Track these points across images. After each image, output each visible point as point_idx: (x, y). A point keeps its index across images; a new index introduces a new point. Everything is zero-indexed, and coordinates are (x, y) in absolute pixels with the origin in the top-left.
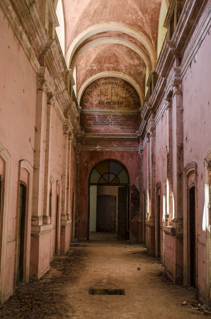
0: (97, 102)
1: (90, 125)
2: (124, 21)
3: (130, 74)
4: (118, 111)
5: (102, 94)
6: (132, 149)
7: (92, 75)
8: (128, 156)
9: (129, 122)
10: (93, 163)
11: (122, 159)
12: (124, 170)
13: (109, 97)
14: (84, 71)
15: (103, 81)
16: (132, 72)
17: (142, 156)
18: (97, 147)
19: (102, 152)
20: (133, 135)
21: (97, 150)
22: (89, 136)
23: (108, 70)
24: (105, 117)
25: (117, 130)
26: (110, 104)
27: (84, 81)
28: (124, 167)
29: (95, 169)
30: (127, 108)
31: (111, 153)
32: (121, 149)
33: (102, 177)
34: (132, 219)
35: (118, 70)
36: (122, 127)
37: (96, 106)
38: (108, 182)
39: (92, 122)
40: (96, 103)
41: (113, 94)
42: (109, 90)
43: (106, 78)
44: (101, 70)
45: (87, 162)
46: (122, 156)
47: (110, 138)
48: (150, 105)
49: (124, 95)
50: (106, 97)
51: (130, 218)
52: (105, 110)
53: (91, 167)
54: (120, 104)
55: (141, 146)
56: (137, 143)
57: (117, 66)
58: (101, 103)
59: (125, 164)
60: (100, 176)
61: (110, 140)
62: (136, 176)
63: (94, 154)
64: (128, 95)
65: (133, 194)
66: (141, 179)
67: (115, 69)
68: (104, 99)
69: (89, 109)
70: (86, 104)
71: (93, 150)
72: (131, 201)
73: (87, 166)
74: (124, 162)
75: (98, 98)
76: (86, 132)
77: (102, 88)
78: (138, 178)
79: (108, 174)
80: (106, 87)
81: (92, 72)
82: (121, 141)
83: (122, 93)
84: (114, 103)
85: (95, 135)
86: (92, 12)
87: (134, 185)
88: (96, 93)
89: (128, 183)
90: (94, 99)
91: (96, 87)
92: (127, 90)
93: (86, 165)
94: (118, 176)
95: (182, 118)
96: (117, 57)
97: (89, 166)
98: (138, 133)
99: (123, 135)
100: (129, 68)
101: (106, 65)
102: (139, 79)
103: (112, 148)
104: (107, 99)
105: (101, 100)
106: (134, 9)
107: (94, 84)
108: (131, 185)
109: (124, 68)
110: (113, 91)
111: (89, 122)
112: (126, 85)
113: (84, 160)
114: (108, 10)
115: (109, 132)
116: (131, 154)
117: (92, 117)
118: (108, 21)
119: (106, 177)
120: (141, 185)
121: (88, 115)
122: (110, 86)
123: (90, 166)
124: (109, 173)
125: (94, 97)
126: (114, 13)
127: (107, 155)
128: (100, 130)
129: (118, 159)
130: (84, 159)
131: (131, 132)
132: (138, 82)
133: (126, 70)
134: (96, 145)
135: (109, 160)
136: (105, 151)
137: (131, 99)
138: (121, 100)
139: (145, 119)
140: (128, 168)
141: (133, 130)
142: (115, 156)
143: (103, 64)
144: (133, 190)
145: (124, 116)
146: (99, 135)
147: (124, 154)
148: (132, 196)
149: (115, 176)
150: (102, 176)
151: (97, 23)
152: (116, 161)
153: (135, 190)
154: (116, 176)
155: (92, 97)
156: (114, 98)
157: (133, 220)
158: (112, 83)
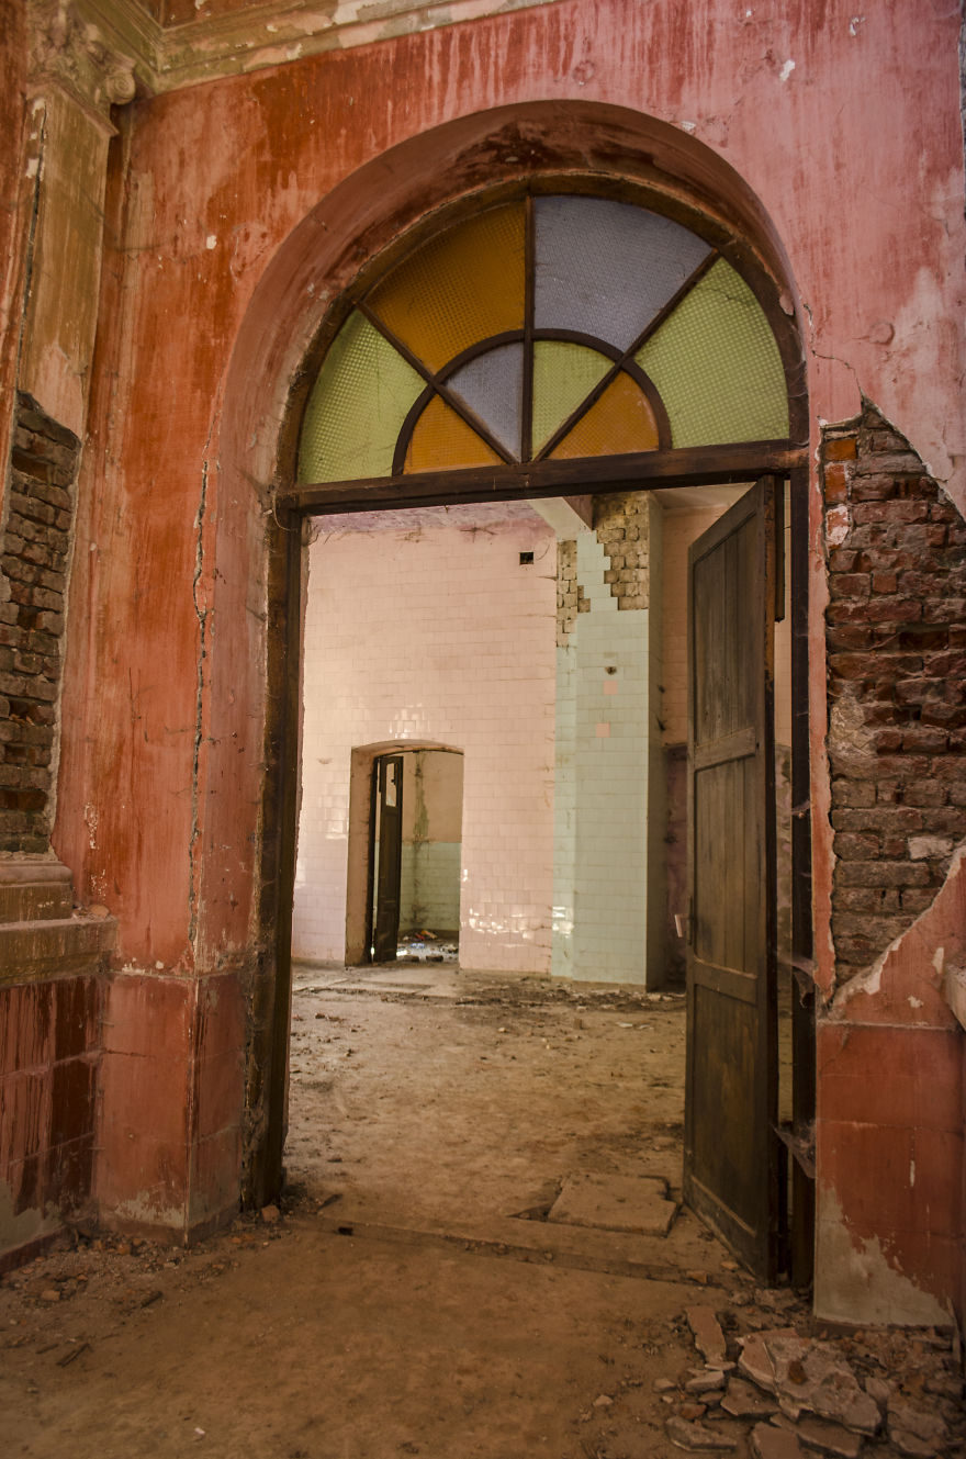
8: (753, 31)
10: (298, 199)
11: (678, 81)
19: (406, 57)
21: (348, 40)
31: (517, 42)
33: (437, 404)
34: (857, 956)
38: (512, 446)
45: (223, 213)
51: (824, 943)
53: (272, 253)
59: (711, 137)
60: (417, 387)
62: (898, 285)
65: (859, 562)
71: (294, 54)
72: (834, 673)
73: (224, 254)
74: (700, 112)
79: (515, 354)
87: (870, 422)
89: (783, 433)
93: (211, 243)
94: (649, 363)
97: (250, 249)
124: (528, 337)
127: (465, 72)
129: (621, 96)
130: (188, 186)
136: (446, 29)
140: (758, 184)
142: (577, 58)
144: (856, 497)
147: (697, 20)
148: (841, 585)
149: (605, 366)
150: (436, 388)
153: (893, 493)
154: (625, 364)
157: (872, 984)
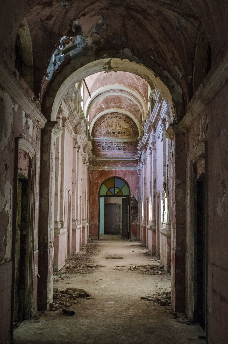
0: (105, 132)
1: (99, 150)
2: (124, 83)
3: (130, 111)
4: (121, 139)
5: (108, 125)
6: (132, 169)
7: (100, 112)
8: (129, 174)
9: (130, 148)
10: (102, 179)
11: (125, 177)
12: (126, 185)
13: (114, 128)
14: (95, 110)
15: (109, 116)
16: (132, 110)
17: (140, 175)
18: (105, 167)
19: (109, 171)
20: (134, 158)
21: (105, 170)
22: (99, 159)
23: (113, 108)
24: (111, 144)
25: (120, 154)
26: (115, 134)
27: (95, 116)
28: (126, 183)
29: (103, 185)
30: (128, 136)
31: (116, 172)
32: (123, 169)
35: (121, 108)
36: (124, 151)
37: (104, 135)
38: (114, 194)
39: (101, 148)
40: (103, 133)
41: (117, 126)
42: (114, 123)
43: (111, 114)
44: (108, 108)
45: (97, 179)
46: (125, 174)
47: (115, 161)
48: (142, 144)
49: (126, 127)
50: (112, 128)
51: (131, 222)
52: (111, 138)
54: (122, 133)
55: (139, 167)
56: (136, 164)
57: (120, 105)
58: (108, 133)
59: (126, 180)
60: (107, 190)
61: (115, 162)
62: (135, 190)
63: (103, 173)
64: (129, 127)
65: (133, 204)
66: (139, 192)
67: (118, 107)
68: (110, 129)
69: (98, 138)
70: (96, 134)
71: (102, 170)
72: (132, 209)
73: (97, 182)
74: (126, 179)
75: (105, 129)
76: (97, 156)
77: (109, 121)
78: (137, 191)
80: (112, 120)
81: (101, 110)
82: (123, 162)
83: (125, 125)
84: (118, 133)
85: (104, 158)
86: (102, 79)
87: (134, 197)
88: (104, 125)
89: (129, 195)
90: (103, 129)
91: (104, 120)
92: (128, 122)
93: (97, 181)
94: (122, 190)
95: (156, 164)
96: (120, 99)
98: (137, 157)
99: (125, 158)
100: (130, 107)
101: (112, 104)
102: (137, 115)
103: (116, 168)
104: (113, 130)
105: (108, 130)
106: (131, 77)
107: (103, 118)
108: (132, 196)
109: (125, 107)
110: (117, 123)
111: (99, 148)
112: (127, 118)
113: (95, 177)
114: (113, 77)
115: (114, 156)
116: (132, 173)
117: (101, 144)
118: (113, 83)
119: (112, 190)
120: (139, 197)
121: (98, 143)
122: (115, 119)
123: (100, 183)
124: (115, 187)
125: (102, 128)
126: (117, 78)
127: (113, 174)
128: (107, 154)
129: (122, 177)
131: (132, 156)
132: (136, 117)
133: (127, 108)
134: (104, 166)
135: (115, 178)
136: (112, 170)
137: (131, 130)
138: (123, 130)
139: (141, 150)
140: (129, 183)
141: (133, 154)
142: (119, 174)
143: (109, 104)
144: (133, 200)
145: (126, 143)
146: (107, 158)
147: (126, 173)
149: (119, 190)
150: (109, 190)
151: (105, 85)
152: (120, 178)
153: (135, 200)
154: (120, 190)
155: (101, 128)
156: (119, 129)
157: (133, 224)
158: (116, 117)
